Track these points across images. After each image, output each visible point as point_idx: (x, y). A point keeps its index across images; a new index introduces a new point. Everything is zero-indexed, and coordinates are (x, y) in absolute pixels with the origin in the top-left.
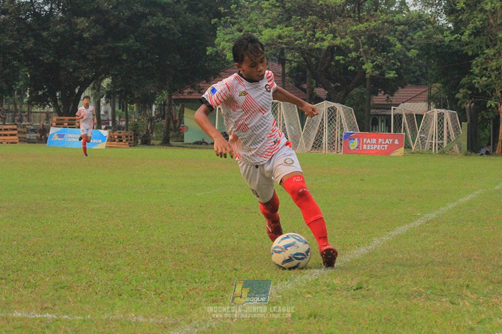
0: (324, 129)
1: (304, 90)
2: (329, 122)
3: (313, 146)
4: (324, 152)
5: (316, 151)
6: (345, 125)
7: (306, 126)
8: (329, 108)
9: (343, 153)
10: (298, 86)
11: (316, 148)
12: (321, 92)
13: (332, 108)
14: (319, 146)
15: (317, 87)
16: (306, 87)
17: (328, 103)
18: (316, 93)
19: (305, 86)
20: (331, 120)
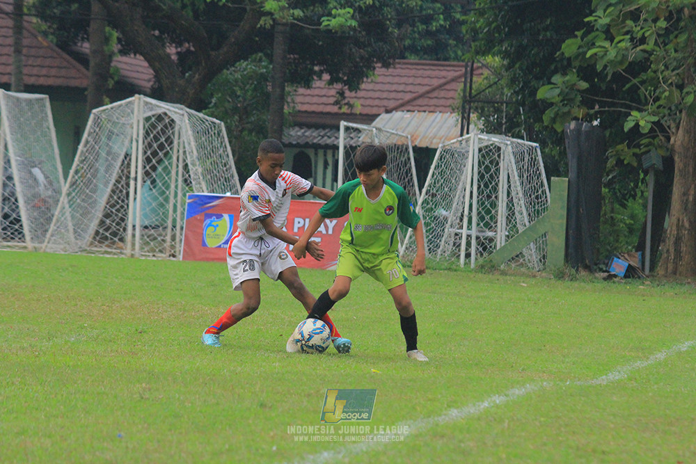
0: (132, 183)
1: (83, 60)
2: (148, 160)
3: (97, 233)
4: (128, 251)
5: (104, 249)
6: (196, 170)
7: (77, 172)
8: (147, 119)
9: (184, 258)
10: (65, 46)
11: (106, 238)
12: (135, 67)
13: (160, 118)
14: (115, 234)
15: (123, 52)
16: (87, 51)
17: (147, 103)
18: (117, 70)
19: (86, 47)
20: (155, 154)
